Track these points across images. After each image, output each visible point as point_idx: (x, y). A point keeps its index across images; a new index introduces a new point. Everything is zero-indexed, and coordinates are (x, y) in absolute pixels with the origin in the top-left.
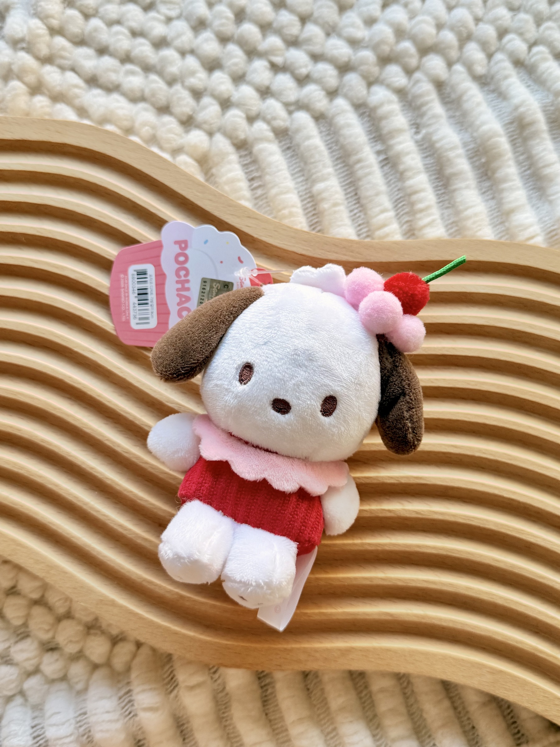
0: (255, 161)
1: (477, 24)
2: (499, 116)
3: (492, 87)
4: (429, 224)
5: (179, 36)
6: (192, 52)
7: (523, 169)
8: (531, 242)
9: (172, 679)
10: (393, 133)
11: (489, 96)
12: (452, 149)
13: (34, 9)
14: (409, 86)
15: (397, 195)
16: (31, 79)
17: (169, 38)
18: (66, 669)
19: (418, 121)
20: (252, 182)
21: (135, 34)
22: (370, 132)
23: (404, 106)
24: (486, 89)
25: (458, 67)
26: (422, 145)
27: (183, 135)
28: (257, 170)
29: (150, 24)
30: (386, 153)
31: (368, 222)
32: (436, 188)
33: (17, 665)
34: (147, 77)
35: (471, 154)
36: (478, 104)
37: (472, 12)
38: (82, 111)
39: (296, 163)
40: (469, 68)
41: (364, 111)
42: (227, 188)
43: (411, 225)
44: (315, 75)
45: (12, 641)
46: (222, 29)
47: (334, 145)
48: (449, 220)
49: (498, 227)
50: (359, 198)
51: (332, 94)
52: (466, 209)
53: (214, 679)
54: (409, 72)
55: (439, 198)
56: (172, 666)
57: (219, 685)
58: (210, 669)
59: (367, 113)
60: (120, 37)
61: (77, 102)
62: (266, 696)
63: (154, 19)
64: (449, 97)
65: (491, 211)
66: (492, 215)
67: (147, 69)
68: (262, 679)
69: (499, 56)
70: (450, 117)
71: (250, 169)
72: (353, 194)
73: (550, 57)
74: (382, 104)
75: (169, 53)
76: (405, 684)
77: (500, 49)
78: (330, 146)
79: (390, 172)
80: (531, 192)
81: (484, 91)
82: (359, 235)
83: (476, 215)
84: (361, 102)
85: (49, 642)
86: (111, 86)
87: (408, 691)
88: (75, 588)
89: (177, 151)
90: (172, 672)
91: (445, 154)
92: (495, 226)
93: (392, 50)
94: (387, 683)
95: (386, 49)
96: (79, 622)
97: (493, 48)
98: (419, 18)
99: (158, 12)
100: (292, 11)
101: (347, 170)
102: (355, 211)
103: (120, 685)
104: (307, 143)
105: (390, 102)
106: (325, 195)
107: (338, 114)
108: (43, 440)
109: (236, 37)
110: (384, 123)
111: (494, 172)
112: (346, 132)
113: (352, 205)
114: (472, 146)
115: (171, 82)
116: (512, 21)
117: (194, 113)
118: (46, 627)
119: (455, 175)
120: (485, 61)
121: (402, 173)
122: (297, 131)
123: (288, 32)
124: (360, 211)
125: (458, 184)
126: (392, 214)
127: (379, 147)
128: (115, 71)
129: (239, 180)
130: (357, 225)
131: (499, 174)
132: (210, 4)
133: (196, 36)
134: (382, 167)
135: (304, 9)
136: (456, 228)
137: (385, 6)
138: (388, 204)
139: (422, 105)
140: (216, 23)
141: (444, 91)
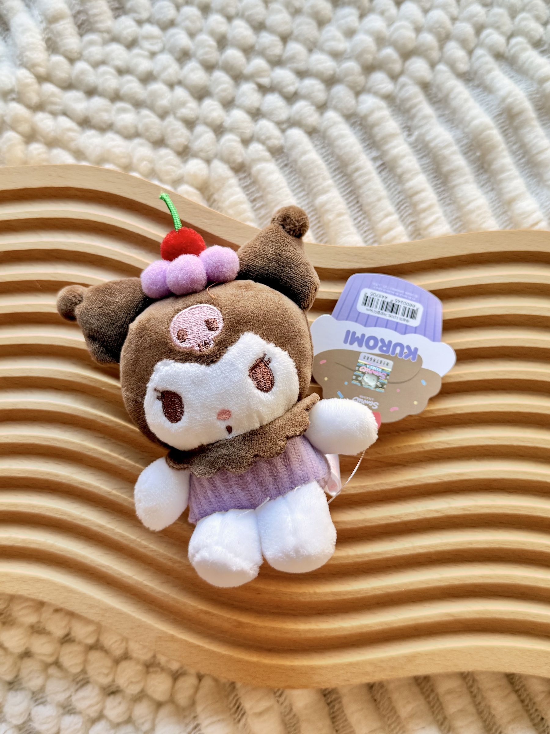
0: (254, 182)
1: (453, 24)
2: (488, 110)
3: (476, 82)
4: (434, 223)
5: (165, 69)
6: (180, 83)
7: (518, 158)
8: (536, 228)
9: (238, 707)
10: (387, 138)
11: (475, 92)
12: (447, 146)
13: (20, 60)
14: (396, 91)
15: (399, 198)
16: (25, 128)
17: (155, 73)
18: (130, 710)
19: (409, 124)
20: (255, 203)
21: (121, 72)
22: (363, 140)
23: (393, 111)
24: (471, 84)
25: (442, 67)
26: (416, 147)
27: (182, 165)
28: (258, 190)
29: (135, 61)
30: (381, 159)
31: (373, 228)
32: (436, 187)
33: (80, 713)
34: (138, 113)
35: (466, 149)
36: (466, 101)
37: (447, 12)
38: (79, 154)
39: (295, 179)
40: (452, 66)
41: (355, 120)
42: (231, 212)
43: (416, 226)
44: (303, 91)
45: (73, 689)
46: (206, 57)
47: (330, 157)
48: (452, 215)
49: (501, 217)
50: (361, 206)
51: (322, 107)
52: (469, 203)
53: (280, 702)
54: (394, 77)
55: (440, 196)
56: (236, 695)
57: (286, 707)
58: (275, 693)
59: (359, 123)
60: (108, 77)
61: (73, 145)
62: (333, 713)
63: (139, 55)
64: (436, 97)
65: (493, 202)
66: (494, 206)
67: (138, 104)
68: (328, 696)
69: (479, 52)
70: (440, 116)
71: (251, 191)
72: (355, 202)
73: (529, 46)
74: (372, 112)
75: (157, 87)
76: (471, 682)
77: (480, 45)
78: (326, 158)
79: (388, 176)
80: (528, 179)
81: (469, 87)
82: (366, 242)
83: (479, 208)
84: (351, 112)
85: (109, 686)
86: (104, 126)
87: (474, 689)
88: (132, 628)
89: (177, 182)
90: (237, 700)
91: (440, 153)
92: (499, 216)
93: (374, 59)
94: (454, 684)
95: (369, 58)
96: (138, 661)
97: (472, 45)
98: (397, 24)
99: (141, 48)
100: (272, 31)
101: (346, 180)
102: (359, 219)
103: (187, 720)
104: (304, 158)
105: (380, 108)
106: (328, 206)
108: (83, 483)
109: (220, 63)
110: (376, 130)
111: (490, 165)
112: (340, 143)
113: (355, 214)
114: (465, 141)
115: (163, 115)
116: (487, 17)
117: (189, 142)
118: (106, 671)
119: (452, 171)
120: (466, 58)
121: (400, 176)
122: (293, 147)
123: (271, 53)
124: (364, 218)
125: (457, 180)
126: (395, 217)
127: (374, 154)
128: (106, 111)
129: (242, 203)
130: (362, 232)
131: (496, 166)
132: (192, 35)
133: (182, 68)
134: (380, 172)
135: (284, 29)
136: (461, 223)
137: (362, 16)
138: (391, 208)
139: (411, 108)
140: (200, 52)
141: (430, 92)
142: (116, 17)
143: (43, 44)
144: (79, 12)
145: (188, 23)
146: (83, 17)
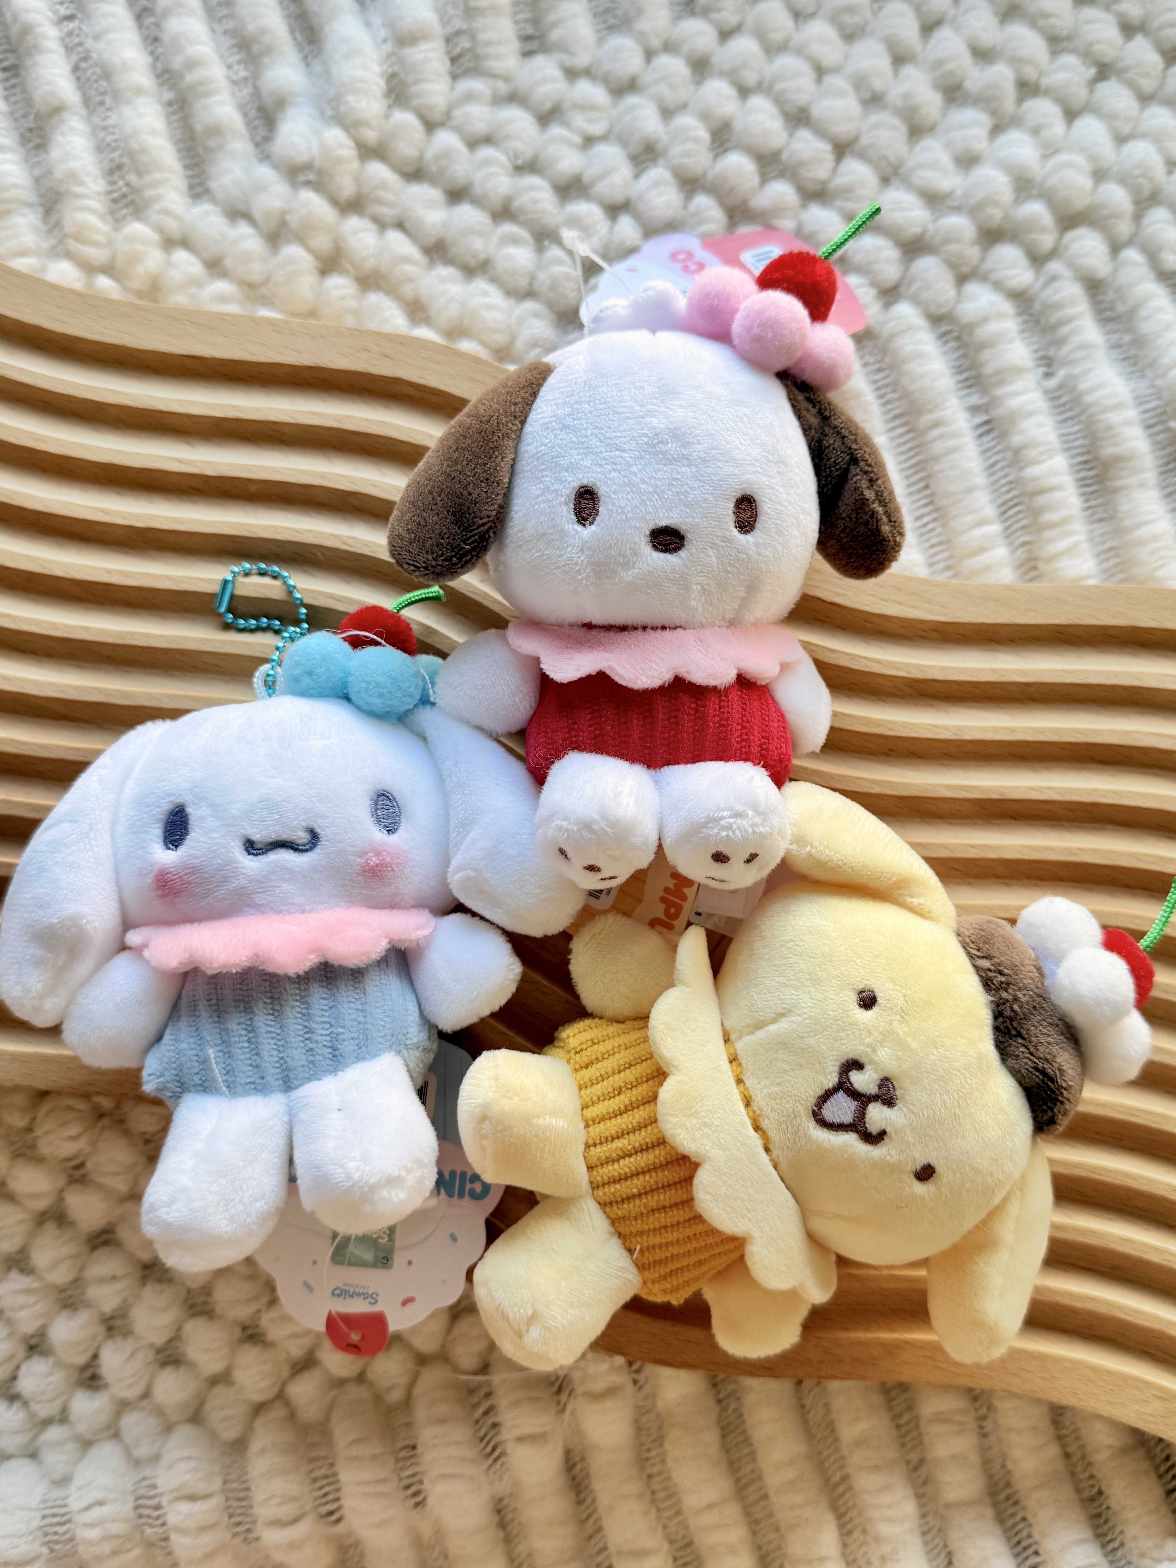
1: (1170, 173)
4: (1067, 552)
5: (605, 173)
6: (629, 208)
10: (1005, 375)
12: (1117, 407)
13: (333, 108)
14: (1037, 286)
15: (1008, 492)
16: (323, 243)
17: (585, 178)
19: (1052, 352)
21: (521, 166)
22: (959, 370)
23: (1025, 323)
25: (1132, 255)
26: (1057, 398)
29: (551, 150)
30: (987, 411)
31: (948, 541)
32: (1082, 483)
34: (541, 251)
35: (1152, 418)
37: (1162, 150)
38: (416, 308)
40: (1152, 255)
41: (949, 328)
43: (1030, 550)
46: (686, 161)
47: (888, 390)
48: (1104, 542)
50: (933, 494)
51: (889, 294)
52: (1139, 526)
53: (637, 1385)
54: (1037, 259)
55: (1087, 501)
59: (955, 334)
60: (493, 169)
61: (407, 289)
62: (726, 1417)
63: (561, 139)
64: (1111, 309)
67: (542, 235)
70: (1112, 347)
72: (921, 485)
74: (984, 320)
75: (585, 209)
76: (984, 1409)
78: (882, 391)
83: (1156, 538)
84: (942, 311)
86: (472, 263)
87: (988, 1424)
91: (1102, 416)
93: (1006, 216)
94: (954, 1405)
95: (995, 215)
98: (1063, 157)
99: (566, 124)
100: (821, 132)
101: (912, 440)
102: (926, 519)
105: (1000, 316)
107: (901, 332)
109: (711, 180)
110: (986, 355)
112: (913, 367)
114: (1153, 403)
119: (1119, 459)
121: (1017, 451)
123: (809, 175)
124: (935, 520)
125: (1124, 478)
126: (995, 528)
127: (975, 400)
128: (482, 234)
130: (928, 544)
132: (667, 113)
133: (637, 176)
134: (981, 436)
135: (843, 129)
136: (1117, 560)
137: (997, 130)
138: (990, 511)
139: (1062, 323)
140: (677, 150)
141: (1102, 297)
142: (527, 54)
143: (382, 83)
144: (458, 33)
145: (662, 89)
146: (464, 43)
